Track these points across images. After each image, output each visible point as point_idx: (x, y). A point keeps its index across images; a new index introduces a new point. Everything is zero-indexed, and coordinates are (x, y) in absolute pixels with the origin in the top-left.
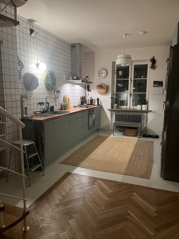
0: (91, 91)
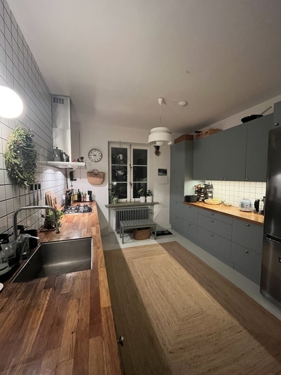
0: (76, 180)
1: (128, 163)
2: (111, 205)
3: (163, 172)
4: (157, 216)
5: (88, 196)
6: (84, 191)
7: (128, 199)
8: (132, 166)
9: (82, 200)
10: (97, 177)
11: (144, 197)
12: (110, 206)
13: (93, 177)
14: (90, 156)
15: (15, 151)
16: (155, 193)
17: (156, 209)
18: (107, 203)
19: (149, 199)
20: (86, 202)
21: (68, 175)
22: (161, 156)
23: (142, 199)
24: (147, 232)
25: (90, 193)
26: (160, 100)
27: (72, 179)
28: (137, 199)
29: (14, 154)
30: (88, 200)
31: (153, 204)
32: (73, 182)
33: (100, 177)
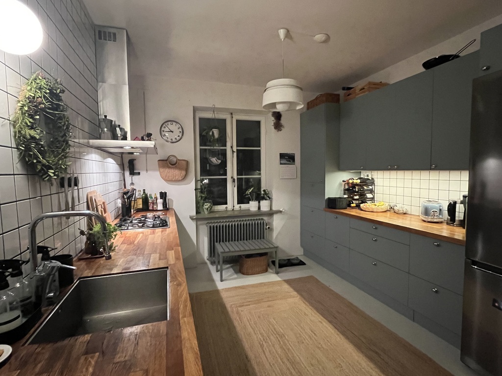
0: (139, 174)
1: (229, 144)
2: (200, 216)
3: (287, 158)
4: (279, 233)
5: (160, 201)
6: (154, 192)
7: (229, 206)
8: (235, 149)
9: (151, 208)
10: (176, 168)
11: (257, 203)
12: (198, 217)
13: (169, 167)
14: (163, 133)
15: (31, 116)
16: (275, 195)
17: (277, 222)
18: (193, 213)
19: (265, 205)
20: (157, 211)
21: (126, 165)
22: (284, 130)
23: (253, 206)
24: (263, 261)
25: (163, 195)
26: (282, 33)
27: (132, 173)
28: (244, 206)
29: (28, 121)
30: (160, 207)
31: (271, 214)
32: (135, 178)
33: (180, 169)
